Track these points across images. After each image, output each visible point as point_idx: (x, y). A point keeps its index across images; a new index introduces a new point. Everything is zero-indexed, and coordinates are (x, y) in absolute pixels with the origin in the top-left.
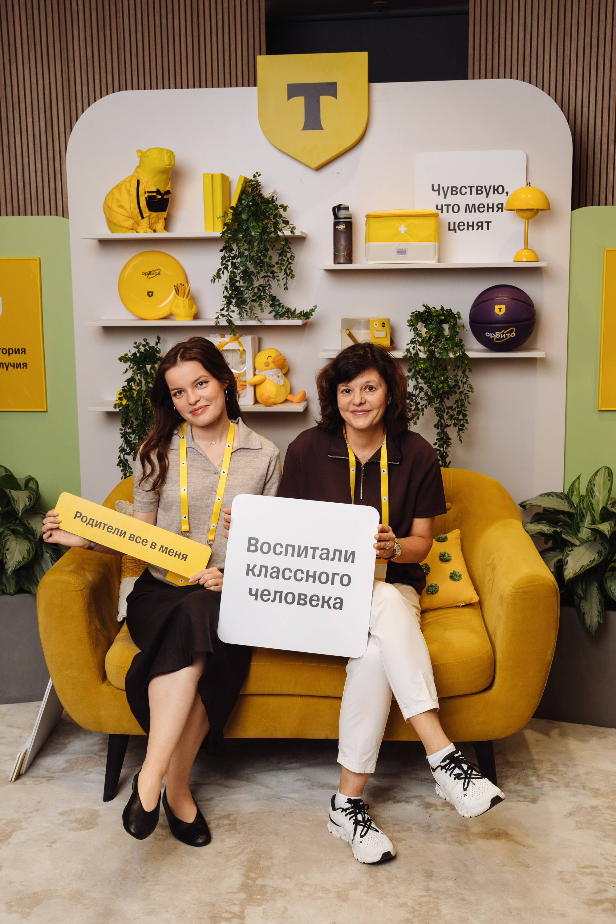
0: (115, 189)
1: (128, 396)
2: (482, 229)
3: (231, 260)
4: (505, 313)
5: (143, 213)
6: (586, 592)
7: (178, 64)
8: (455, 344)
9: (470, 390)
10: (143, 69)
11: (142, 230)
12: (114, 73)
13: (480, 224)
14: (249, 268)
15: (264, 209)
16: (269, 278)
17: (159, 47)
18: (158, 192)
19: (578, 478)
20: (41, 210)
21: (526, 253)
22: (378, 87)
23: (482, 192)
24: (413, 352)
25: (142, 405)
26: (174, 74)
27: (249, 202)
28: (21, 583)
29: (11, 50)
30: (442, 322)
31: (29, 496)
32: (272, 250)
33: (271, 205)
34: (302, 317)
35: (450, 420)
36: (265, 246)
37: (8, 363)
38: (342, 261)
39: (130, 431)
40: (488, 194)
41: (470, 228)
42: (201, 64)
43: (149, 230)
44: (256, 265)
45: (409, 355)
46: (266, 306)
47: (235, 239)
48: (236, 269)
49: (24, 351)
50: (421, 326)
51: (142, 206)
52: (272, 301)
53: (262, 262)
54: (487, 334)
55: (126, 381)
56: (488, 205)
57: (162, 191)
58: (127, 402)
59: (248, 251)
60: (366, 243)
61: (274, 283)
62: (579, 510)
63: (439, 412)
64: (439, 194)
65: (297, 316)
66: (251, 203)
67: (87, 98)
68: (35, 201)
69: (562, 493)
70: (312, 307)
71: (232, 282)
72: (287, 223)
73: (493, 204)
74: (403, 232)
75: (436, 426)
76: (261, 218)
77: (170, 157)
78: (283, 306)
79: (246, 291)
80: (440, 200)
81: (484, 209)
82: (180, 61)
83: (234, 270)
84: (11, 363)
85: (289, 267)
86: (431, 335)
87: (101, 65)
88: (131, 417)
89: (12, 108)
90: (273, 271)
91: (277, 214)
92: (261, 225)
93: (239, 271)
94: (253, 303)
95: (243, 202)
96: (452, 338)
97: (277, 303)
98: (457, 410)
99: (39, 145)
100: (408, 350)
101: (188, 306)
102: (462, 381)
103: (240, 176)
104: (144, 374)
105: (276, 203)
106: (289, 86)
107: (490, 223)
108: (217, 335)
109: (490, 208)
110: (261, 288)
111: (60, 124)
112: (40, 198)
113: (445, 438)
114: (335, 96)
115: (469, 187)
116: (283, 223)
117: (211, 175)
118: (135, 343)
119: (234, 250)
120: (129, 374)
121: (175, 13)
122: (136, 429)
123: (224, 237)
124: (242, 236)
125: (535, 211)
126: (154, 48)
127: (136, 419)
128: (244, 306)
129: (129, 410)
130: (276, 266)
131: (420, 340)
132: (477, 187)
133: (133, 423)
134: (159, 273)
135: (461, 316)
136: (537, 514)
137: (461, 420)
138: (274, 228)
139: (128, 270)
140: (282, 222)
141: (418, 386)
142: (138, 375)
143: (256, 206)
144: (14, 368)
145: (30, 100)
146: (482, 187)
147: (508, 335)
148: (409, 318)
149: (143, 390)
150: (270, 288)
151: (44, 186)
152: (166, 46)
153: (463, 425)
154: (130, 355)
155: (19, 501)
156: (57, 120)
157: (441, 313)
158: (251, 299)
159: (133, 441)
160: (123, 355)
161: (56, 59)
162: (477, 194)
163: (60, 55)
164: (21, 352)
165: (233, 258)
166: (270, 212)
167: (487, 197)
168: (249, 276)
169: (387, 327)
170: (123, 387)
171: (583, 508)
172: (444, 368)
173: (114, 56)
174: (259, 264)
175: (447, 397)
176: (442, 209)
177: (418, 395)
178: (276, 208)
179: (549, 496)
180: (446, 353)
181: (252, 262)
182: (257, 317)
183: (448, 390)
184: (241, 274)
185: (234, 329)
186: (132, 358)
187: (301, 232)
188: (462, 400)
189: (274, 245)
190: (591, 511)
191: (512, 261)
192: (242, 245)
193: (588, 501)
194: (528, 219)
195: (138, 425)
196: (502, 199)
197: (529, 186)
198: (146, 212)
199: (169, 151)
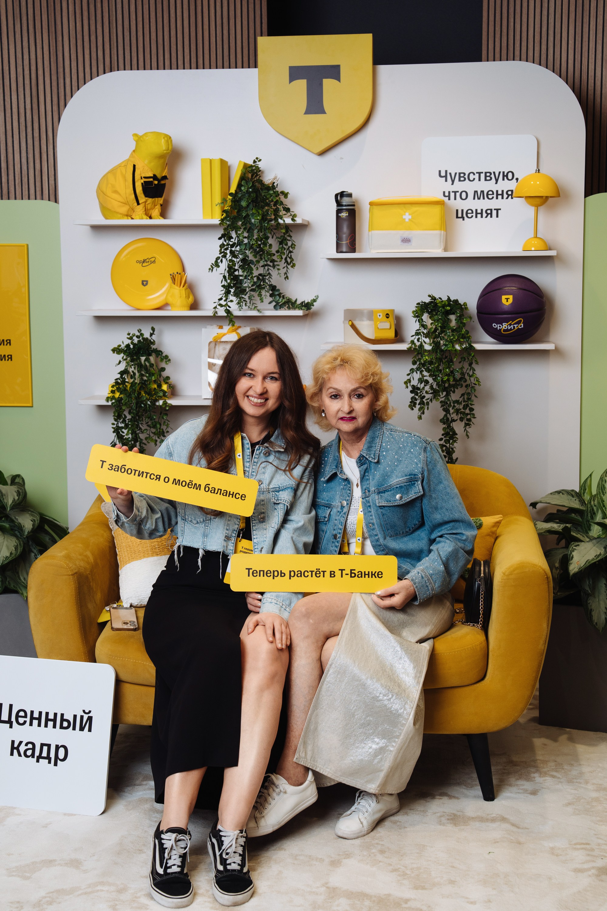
0: (109, 174)
1: (121, 388)
2: (491, 217)
3: (230, 249)
4: (512, 303)
5: (139, 198)
6: (593, 589)
8: (461, 337)
9: (477, 383)
13: (489, 212)
14: (248, 257)
15: (264, 195)
16: (269, 267)
19: (591, 475)
20: (25, 193)
21: (536, 242)
22: (383, 69)
23: (491, 179)
24: (418, 344)
25: (136, 398)
26: (169, 49)
27: (248, 188)
28: (7, 582)
30: (448, 313)
31: (18, 491)
32: (272, 238)
33: (272, 192)
34: (303, 308)
35: (456, 415)
36: (265, 234)
38: (344, 250)
39: (123, 425)
40: (497, 181)
41: (479, 216)
42: (198, 39)
43: (145, 217)
44: (256, 254)
45: (413, 346)
46: (266, 295)
47: (234, 227)
48: (234, 258)
49: (9, 342)
50: (426, 317)
51: (137, 191)
52: (272, 291)
53: (262, 250)
54: (495, 325)
55: (119, 373)
56: (497, 191)
57: (159, 176)
58: (120, 395)
59: (248, 239)
60: (369, 231)
61: (273, 272)
62: (590, 508)
63: (445, 406)
64: (446, 181)
65: (298, 306)
66: (250, 190)
67: (76, 74)
68: (18, 184)
69: (573, 491)
70: (313, 297)
71: (231, 271)
72: (288, 210)
73: (503, 191)
74: (407, 220)
75: (442, 421)
76: (262, 205)
77: (167, 141)
78: (283, 297)
79: (245, 280)
80: (448, 187)
81: (493, 196)
82: (175, 36)
85: (290, 254)
86: (436, 326)
87: (92, 39)
88: (124, 410)
90: (274, 260)
91: (277, 201)
92: (261, 212)
93: (238, 260)
94: (252, 293)
95: (243, 188)
96: (458, 330)
97: (277, 293)
98: (463, 404)
99: (24, 124)
100: (412, 342)
101: (185, 296)
102: (468, 374)
103: (240, 161)
104: (138, 366)
105: (277, 189)
106: (291, 68)
107: (499, 211)
108: (215, 326)
109: (500, 195)
110: (261, 277)
111: (46, 102)
113: (451, 433)
114: (339, 79)
115: (477, 173)
116: (284, 210)
117: (209, 161)
118: (129, 334)
119: (233, 238)
120: (122, 367)
122: (130, 423)
123: (223, 225)
124: (242, 224)
127: (130, 413)
128: (243, 296)
129: (122, 403)
130: (276, 254)
131: (425, 331)
132: (486, 173)
133: (126, 417)
134: (154, 261)
135: (469, 306)
136: (550, 514)
137: (467, 414)
138: (274, 215)
139: (122, 257)
140: (282, 209)
141: (423, 379)
142: (132, 367)
143: (256, 192)
145: (15, 75)
146: (491, 173)
147: (516, 326)
148: (414, 309)
149: (136, 383)
150: (270, 277)
151: (29, 167)
153: (469, 420)
154: (123, 346)
155: (8, 496)
156: (44, 97)
157: (447, 303)
158: (250, 289)
159: (125, 436)
160: (116, 347)
161: (43, 32)
162: (486, 180)
163: (47, 28)
164: (5, 343)
165: (232, 246)
166: (270, 199)
167: (496, 183)
168: (248, 265)
169: (392, 319)
170: (116, 379)
171: (593, 505)
172: (449, 360)
173: (105, 29)
174: (258, 252)
175: (453, 390)
176: (449, 196)
177: (424, 388)
178: (277, 194)
179: (559, 493)
180: (451, 345)
181: (251, 251)
182: (257, 307)
183: (454, 383)
184: (240, 262)
185: (233, 320)
186: (125, 349)
187: (303, 220)
188: (469, 394)
189: (274, 233)
190: (602, 508)
191: (520, 250)
192: (242, 233)
193: (599, 498)
194: (537, 206)
195: (131, 419)
196: (511, 185)
197: (538, 172)
198: (142, 198)
199: (166, 136)
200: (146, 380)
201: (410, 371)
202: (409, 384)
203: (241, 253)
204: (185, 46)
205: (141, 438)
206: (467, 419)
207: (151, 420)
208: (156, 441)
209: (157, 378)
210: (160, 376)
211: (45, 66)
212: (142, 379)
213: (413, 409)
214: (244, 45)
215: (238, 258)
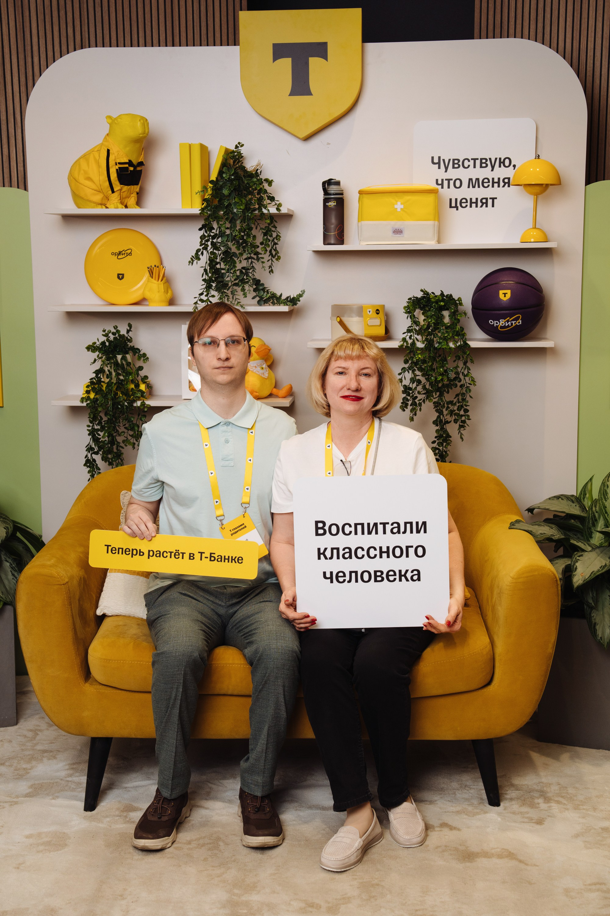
0: (82, 159)
1: (96, 389)
2: (487, 206)
4: (510, 299)
5: (114, 186)
6: (596, 601)
8: (455, 334)
9: (472, 383)
12: (75, 25)
13: (484, 201)
14: (231, 249)
15: (247, 183)
16: (253, 260)
19: (591, 479)
21: (535, 232)
22: (372, 47)
23: (487, 165)
24: (410, 341)
25: (112, 399)
26: (143, 26)
27: (230, 175)
30: (442, 308)
32: (256, 228)
33: (255, 180)
34: (288, 303)
35: (450, 416)
36: (248, 225)
38: (332, 242)
39: (99, 427)
40: (493, 168)
41: (474, 205)
42: (174, 16)
43: (120, 206)
44: (239, 246)
45: (405, 344)
46: (249, 290)
47: (215, 217)
50: (418, 314)
51: (112, 179)
52: (255, 285)
53: (245, 242)
54: (491, 322)
55: (94, 373)
56: (493, 179)
57: (135, 162)
58: (95, 396)
59: (230, 230)
60: (358, 221)
61: (257, 265)
62: (591, 514)
63: (438, 407)
64: (439, 168)
65: (283, 301)
66: (233, 177)
67: (45, 52)
69: (573, 496)
70: (299, 292)
71: (212, 264)
72: (272, 199)
73: (499, 179)
74: (399, 210)
75: (435, 423)
76: (245, 193)
77: (143, 124)
78: (267, 290)
79: (227, 274)
80: (441, 174)
81: (488, 184)
82: (149, 12)
83: (215, 251)
85: (275, 246)
86: (429, 322)
87: (61, 15)
88: (100, 412)
90: (258, 252)
91: (261, 188)
92: (244, 201)
93: (220, 252)
94: (235, 287)
95: (224, 175)
96: (452, 326)
98: (458, 405)
101: (163, 290)
102: (463, 373)
104: (114, 365)
105: (261, 177)
106: (275, 46)
107: (495, 200)
109: (496, 183)
110: (244, 271)
111: (14, 82)
113: (444, 436)
114: (326, 59)
115: (472, 159)
117: (188, 146)
118: (104, 331)
119: (214, 229)
120: (97, 366)
122: (106, 425)
123: (204, 214)
124: (223, 214)
125: (544, 186)
127: (106, 414)
128: (225, 291)
129: (98, 404)
130: (261, 246)
131: (417, 328)
132: (481, 159)
133: (102, 418)
135: (463, 302)
137: (462, 416)
138: (258, 204)
139: (96, 249)
140: (267, 198)
141: (415, 378)
142: (108, 366)
143: (238, 180)
146: (486, 160)
147: (514, 322)
148: (406, 305)
149: (113, 383)
150: (253, 270)
153: (464, 422)
154: (98, 343)
156: (10, 77)
157: (441, 298)
158: (233, 283)
159: (102, 439)
160: (91, 344)
161: (9, 6)
162: (481, 167)
163: (13, 2)
165: (213, 237)
166: (254, 187)
167: (492, 170)
168: (231, 258)
169: (381, 314)
170: (91, 379)
171: (595, 512)
173: (75, 4)
174: (242, 244)
175: (446, 390)
176: (442, 185)
177: (416, 388)
178: (260, 182)
179: (558, 499)
180: (446, 343)
181: (233, 242)
182: (240, 302)
183: (448, 382)
184: (222, 255)
186: (101, 347)
187: (288, 209)
188: (463, 394)
189: (258, 224)
190: (604, 515)
191: (518, 241)
192: (224, 224)
193: (601, 504)
194: (537, 195)
195: (107, 421)
196: (508, 172)
197: (538, 158)
198: (117, 186)
199: (144, 119)
200: (123, 380)
201: (402, 370)
203: (223, 245)
204: (160, 24)
206: (461, 420)
207: (129, 422)
208: (134, 444)
209: (135, 378)
210: (138, 375)
211: (11, 44)
212: (118, 379)
213: (404, 410)
214: (222, 22)
215: (219, 250)
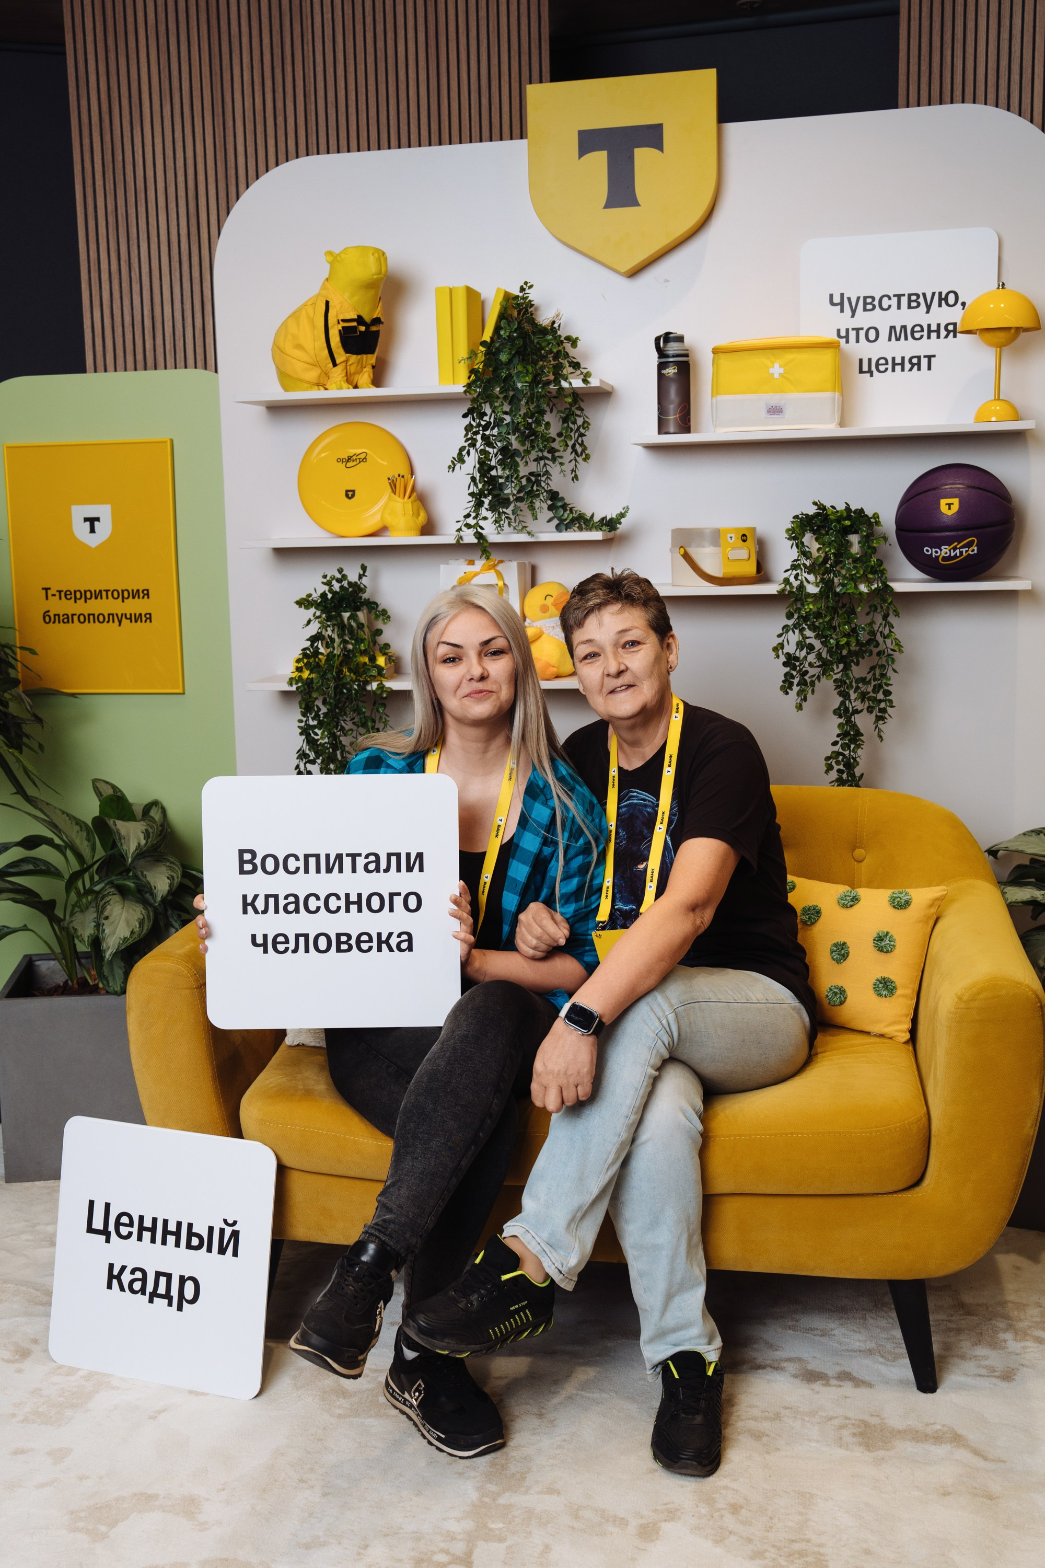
0: (289, 319)
1: (311, 663)
2: (919, 369)
3: (481, 432)
4: (958, 512)
5: (336, 356)
7: (403, 116)
8: (869, 570)
9: (896, 648)
10: (345, 127)
11: (334, 386)
12: (299, 136)
13: (915, 361)
14: (511, 445)
15: (538, 343)
16: (547, 462)
17: (372, 88)
18: (360, 320)
21: (997, 407)
22: (734, 129)
23: (919, 305)
24: (796, 584)
25: (335, 679)
26: (397, 132)
27: (512, 332)
29: (133, 105)
30: (847, 531)
31: (148, 831)
32: (551, 412)
33: (551, 337)
34: (604, 528)
35: (862, 702)
36: (538, 406)
37: (122, 615)
38: (672, 430)
39: (315, 723)
40: (928, 308)
41: (898, 368)
43: (345, 385)
44: (523, 439)
45: (788, 587)
46: (541, 508)
47: (488, 397)
48: (489, 447)
49: (146, 593)
50: (809, 539)
51: (333, 344)
52: (551, 500)
53: (534, 433)
54: (927, 550)
55: (308, 640)
56: (929, 326)
57: (367, 319)
58: (309, 675)
59: (511, 416)
60: (712, 396)
61: (554, 469)
63: (842, 687)
64: (842, 311)
65: (595, 525)
66: (515, 335)
68: (170, 350)
70: (620, 510)
71: (483, 469)
72: (576, 366)
73: (939, 325)
74: (776, 376)
75: (835, 712)
76: (533, 359)
77: (379, 260)
78: (571, 509)
79: (507, 484)
80: (845, 321)
81: (922, 333)
82: (406, 110)
83: (487, 449)
84: (126, 614)
85: (580, 439)
86: (826, 552)
87: (278, 122)
88: (316, 699)
89: (134, 200)
90: (553, 448)
91: (560, 351)
92: (531, 369)
93: (495, 450)
94: (518, 504)
95: (502, 333)
96: (864, 559)
98: (873, 683)
99: (177, 258)
100: (787, 581)
101: (411, 512)
102: (881, 632)
103: (498, 289)
104: (338, 627)
105: (559, 333)
106: (582, 133)
107: (932, 359)
108: (462, 561)
109: (934, 331)
110: (533, 479)
112: (180, 344)
113: (852, 733)
114: (660, 148)
115: (894, 296)
116: (570, 366)
117: (447, 290)
118: (324, 576)
119: (486, 415)
120: (314, 628)
121: (398, 31)
122: (325, 720)
123: (470, 393)
124: (500, 391)
125: (1013, 331)
126: (364, 90)
127: (324, 703)
128: (504, 510)
129: (313, 688)
130: (558, 439)
131: (808, 563)
132: (910, 295)
133: (319, 709)
134: (365, 458)
135: (882, 519)
136: (1019, 867)
137: (880, 701)
138: (554, 374)
139: (315, 455)
140: (567, 365)
141: (805, 642)
142: (328, 629)
143: (522, 338)
144: (131, 622)
145: (163, 184)
146: (918, 296)
147: (964, 550)
148: (790, 526)
149: (336, 654)
150: (548, 478)
151: (186, 325)
152: (384, 86)
153: (884, 711)
154: (316, 596)
155: (129, 839)
157: (845, 514)
158: (515, 497)
159: (320, 741)
160: (304, 597)
161: (205, 115)
162: (910, 307)
164: (141, 595)
165: (486, 428)
166: (548, 349)
167: (928, 312)
168: (512, 458)
169: (750, 542)
170: (304, 649)
172: (849, 610)
173: (298, 106)
174: (529, 436)
175: (855, 660)
176: (847, 337)
177: (805, 657)
178: (559, 341)
179: (1039, 834)
180: (853, 584)
181: (517, 435)
182: (526, 527)
183: (857, 648)
184: (499, 455)
185: (487, 549)
186: (319, 601)
187: (601, 381)
188: (882, 667)
189: (554, 405)
191: (971, 421)
192: (500, 406)
194: (1001, 346)
195: (327, 712)
196: (953, 315)
197: (1003, 288)
198: (340, 355)
199: (377, 250)
200: (350, 650)
201: (783, 629)
202: (781, 651)
203: (500, 438)
204: (421, 126)
205: (344, 743)
206: (880, 709)
207: (359, 714)
209: (369, 646)
210: (375, 643)
211: (208, 168)
212: (345, 648)
213: (787, 693)
215: (495, 448)
